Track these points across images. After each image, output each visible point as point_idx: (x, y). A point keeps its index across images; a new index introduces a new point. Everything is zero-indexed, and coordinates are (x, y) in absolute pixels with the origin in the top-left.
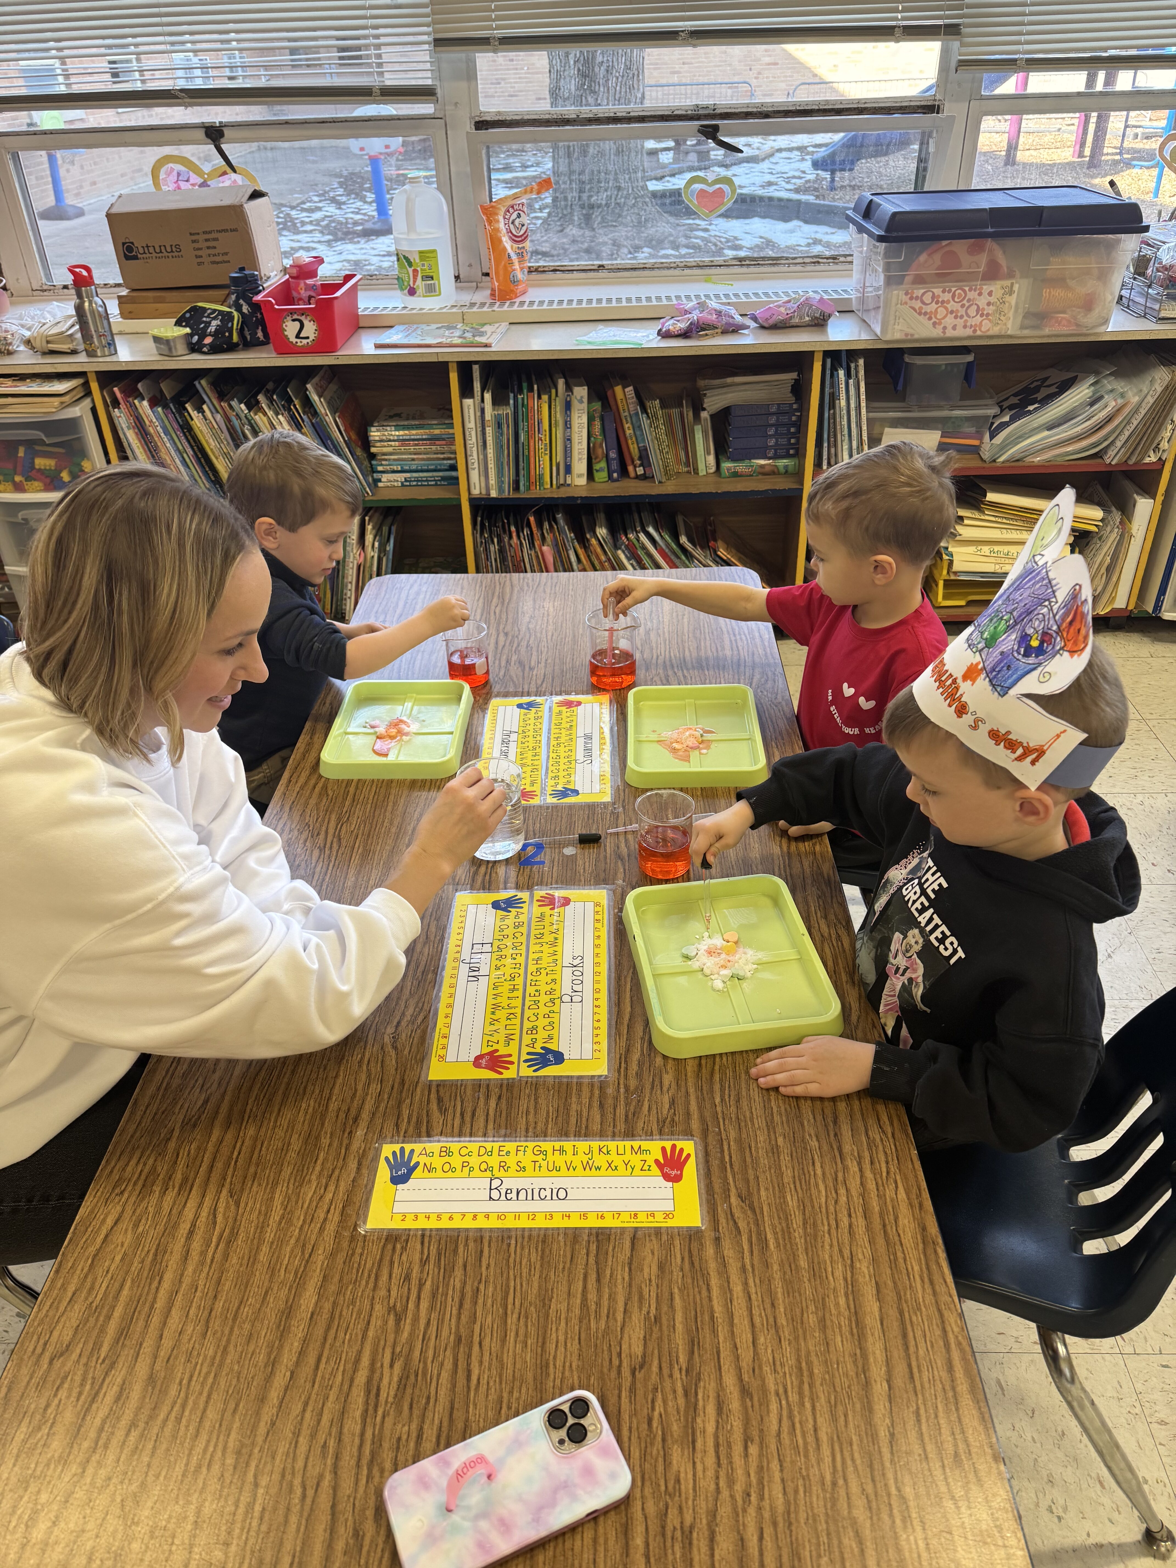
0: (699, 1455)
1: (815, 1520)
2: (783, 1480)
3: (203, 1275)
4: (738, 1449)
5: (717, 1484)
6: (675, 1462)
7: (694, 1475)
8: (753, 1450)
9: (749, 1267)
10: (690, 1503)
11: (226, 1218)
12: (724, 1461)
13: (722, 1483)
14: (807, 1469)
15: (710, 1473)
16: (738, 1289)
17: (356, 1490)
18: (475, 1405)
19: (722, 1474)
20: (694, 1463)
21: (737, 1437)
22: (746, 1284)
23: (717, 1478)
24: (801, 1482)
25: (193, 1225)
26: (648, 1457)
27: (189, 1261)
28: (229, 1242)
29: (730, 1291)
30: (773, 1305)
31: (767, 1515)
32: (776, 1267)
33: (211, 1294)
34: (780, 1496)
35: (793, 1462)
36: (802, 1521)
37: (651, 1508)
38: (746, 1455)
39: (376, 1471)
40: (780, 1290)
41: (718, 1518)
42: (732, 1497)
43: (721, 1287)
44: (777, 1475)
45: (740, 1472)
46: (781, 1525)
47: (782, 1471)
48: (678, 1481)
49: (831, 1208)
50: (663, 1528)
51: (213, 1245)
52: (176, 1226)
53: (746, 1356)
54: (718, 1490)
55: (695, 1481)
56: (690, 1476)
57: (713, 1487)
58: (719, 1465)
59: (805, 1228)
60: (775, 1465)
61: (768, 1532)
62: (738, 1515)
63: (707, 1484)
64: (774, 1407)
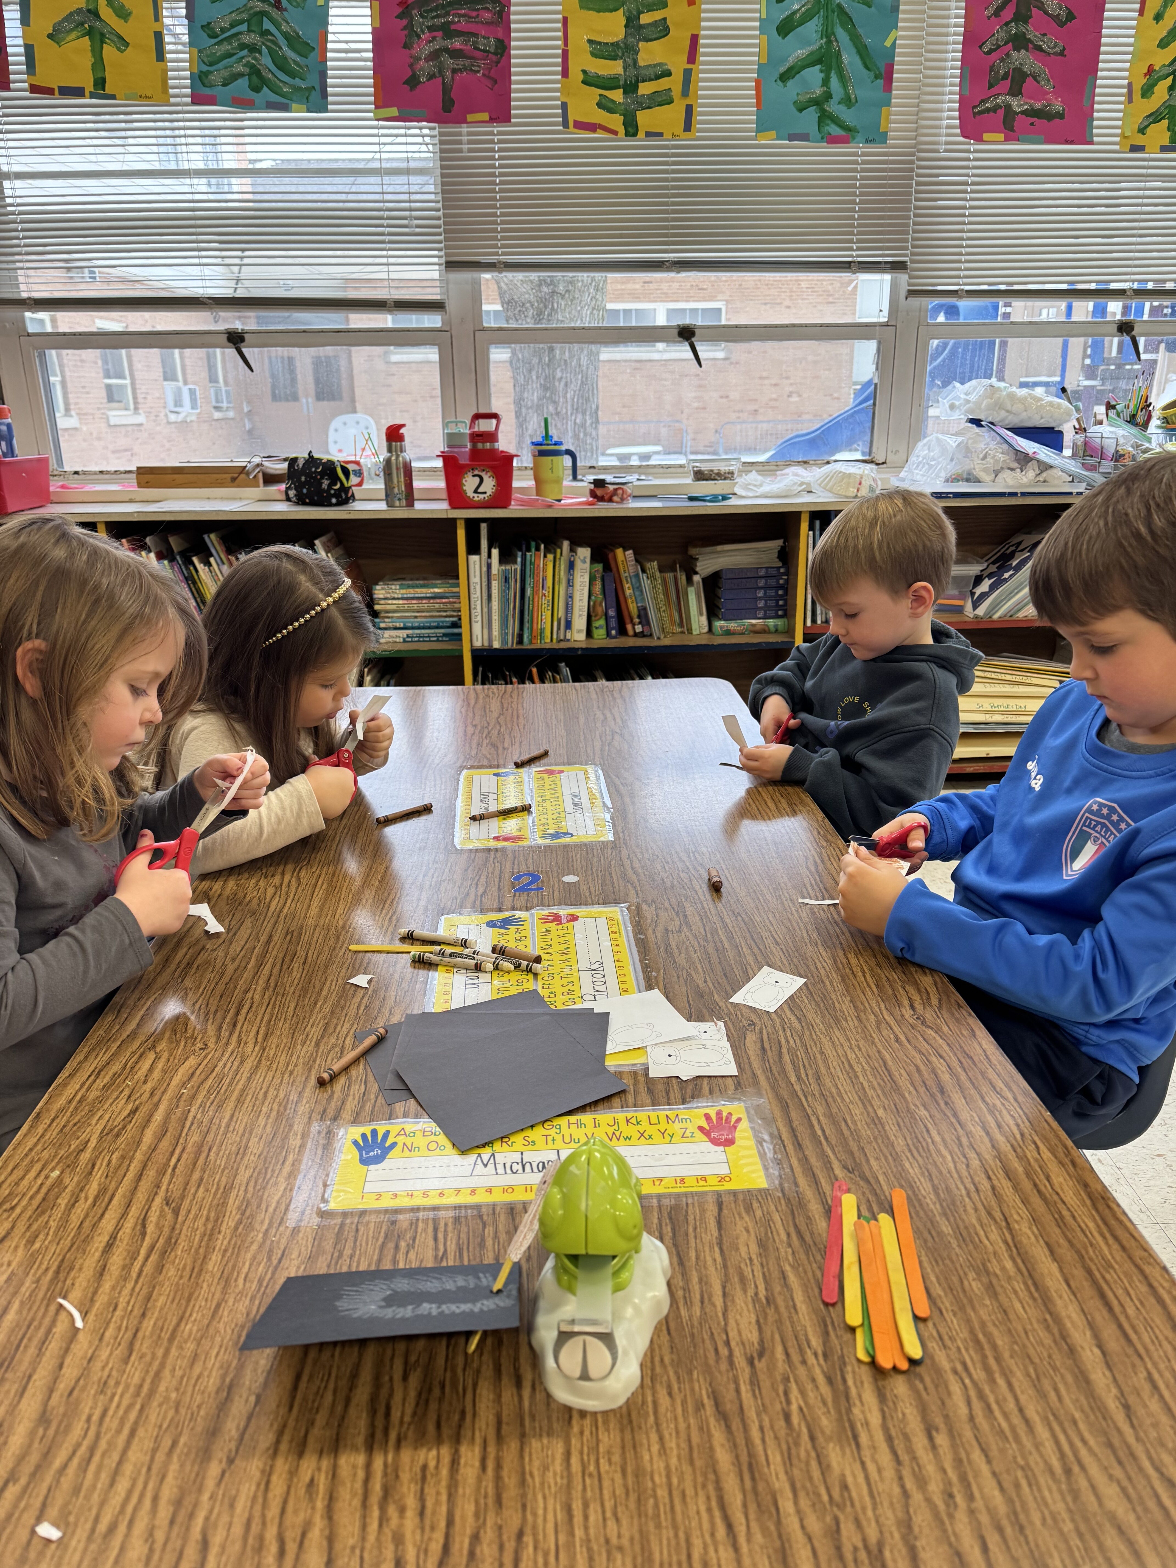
0: (866, 1454)
1: (1055, 1520)
2: (994, 1474)
3: (126, 1292)
4: (920, 1442)
5: (903, 1486)
6: (834, 1464)
8: (941, 1439)
10: (870, 1513)
11: (159, 1227)
12: (905, 1457)
13: (910, 1484)
14: (1024, 1457)
15: (889, 1473)
17: (363, 1539)
19: (906, 1473)
20: (863, 1464)
21: (915, 1425)
23: (901, 1478)
24: (1019, 1474)
25: (113, 1237)
26: (795, 1461)
27: (106, 1277)
28: (163, 1253)
31: (984, 1518)
33: (137, 1312)
34: (997, 1493)
35: (1002, 1451)
36: (1038, 1523)
37: (814, 1525)
38: (934, 1447)
39: (392, 1511)
41: (916, 1530)
42: (928, 1500)
44: (984, 1468)
45: (930, 1469)
46: (1009, 1530)
47: (989, 1461)
48: (845, 1487)
50: (838, 1548)
51: (141, 1258)
52: (88, 1240)
54: (906, 1494)
55: (869, 1484)
56: (861, 1479)
57: (897, 1490)
58: (898, 1462)
60: (977, 1455)
61: (993, 1540)
62: (942, 1523)
63: (888, 1486)
64: (955, 1388)
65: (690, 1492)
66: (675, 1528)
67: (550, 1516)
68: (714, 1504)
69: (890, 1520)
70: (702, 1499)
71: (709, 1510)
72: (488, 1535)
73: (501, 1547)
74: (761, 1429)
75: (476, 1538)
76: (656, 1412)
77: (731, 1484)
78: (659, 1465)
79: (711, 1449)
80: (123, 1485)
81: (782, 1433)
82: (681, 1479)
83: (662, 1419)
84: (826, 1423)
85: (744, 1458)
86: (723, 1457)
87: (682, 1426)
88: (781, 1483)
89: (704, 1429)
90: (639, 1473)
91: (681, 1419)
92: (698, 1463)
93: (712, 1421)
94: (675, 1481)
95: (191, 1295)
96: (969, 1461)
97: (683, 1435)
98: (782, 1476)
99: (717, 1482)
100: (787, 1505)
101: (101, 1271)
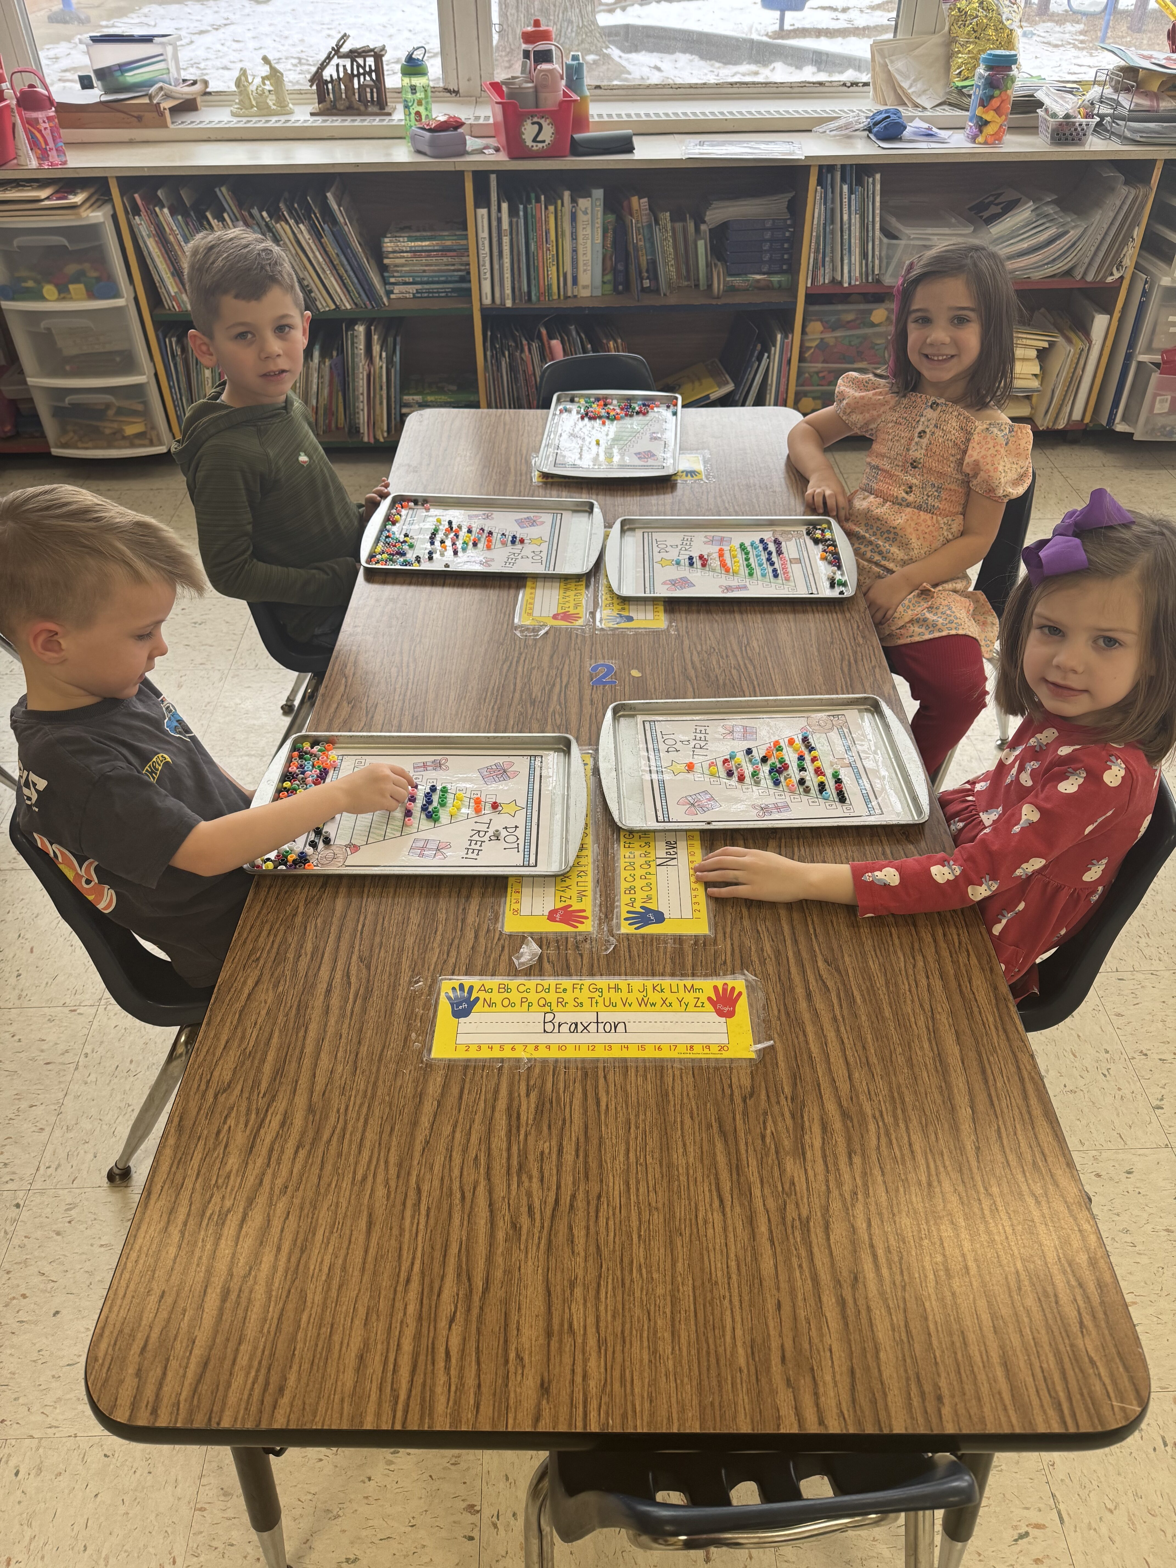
2: (885, 1182)
3: (345, 1026)
5: (828, 1186)
6: (788, 1169)
7: (807, 1179)
9: (839, 1017)
10: (805, 1200)
12: (831, 1167)
15: (821, 1177)
16: (831, 1035)
18: (607, 1126)
19: (831, 1178)
22: (838, 1030)
23: (827, 1181)
26: (765, 1165)
27: (331, 1014)
28: (365, 999)
29: (825, 1037)
30: (864, 1048)
32: (864, 1018)
37: (771, 1204)
38: (851, 1164)
39: (524, 1178)
40: (869, 1037)
43: (816, 1033)
47: (883, 1174)
48: (793, 1183)
49: (911, 972)
50: (784, 1219)
52: (313, 986)
53: (844, 1087)
55: (807, 1183)
57: (824, 1188)
59: (888, 988)
63: (819, 1185)
65: (699, 1179)
66: (689, 1199)
67: (617, 1187)
68: (713, 1187)
69: (816, 1203)
70: (706, 1184)
71: (710, 1191)
72: (581, 1196)
73: (588, 1203)
74: (746, 1143)
75: (573, 1197)
76: (682, 1129)
77: (724, 1175)
78: (682, 1162)
79: (715, 1154)
80: (366, 1154)
81: (759, 1148)
82: (695, 1171)
83: (686, 1133)
84: (787, 1143)
85: (734, 1161)
86: (721, 1159)
87: (698, 1139)
88: (754, 1178)
89: (711, 1141)
90: (670, 1165)
91: (697, 1134)
92: (706, 1162)
93: (716, 1136)
94: (691, 1172)
95: (387, 1030)
96: (871, 1174)
97: (698, 1145)
98: (756, 1174)
99: (716, 1174)
100: (757, 1192)
101: (327, 1011)
